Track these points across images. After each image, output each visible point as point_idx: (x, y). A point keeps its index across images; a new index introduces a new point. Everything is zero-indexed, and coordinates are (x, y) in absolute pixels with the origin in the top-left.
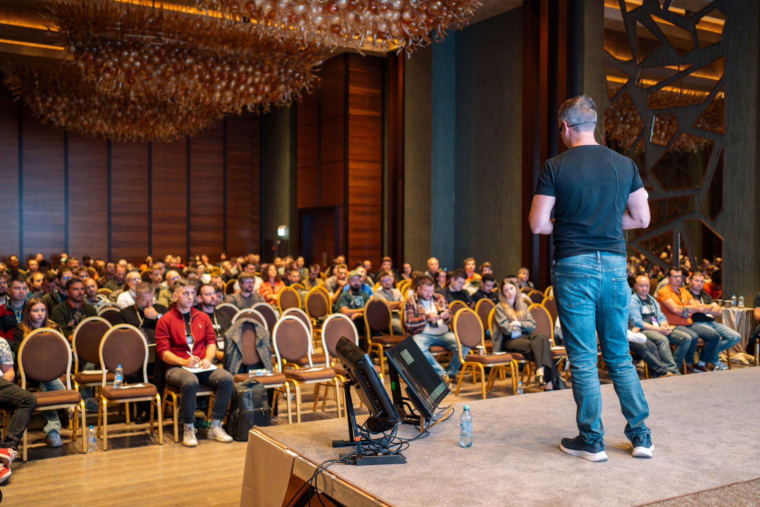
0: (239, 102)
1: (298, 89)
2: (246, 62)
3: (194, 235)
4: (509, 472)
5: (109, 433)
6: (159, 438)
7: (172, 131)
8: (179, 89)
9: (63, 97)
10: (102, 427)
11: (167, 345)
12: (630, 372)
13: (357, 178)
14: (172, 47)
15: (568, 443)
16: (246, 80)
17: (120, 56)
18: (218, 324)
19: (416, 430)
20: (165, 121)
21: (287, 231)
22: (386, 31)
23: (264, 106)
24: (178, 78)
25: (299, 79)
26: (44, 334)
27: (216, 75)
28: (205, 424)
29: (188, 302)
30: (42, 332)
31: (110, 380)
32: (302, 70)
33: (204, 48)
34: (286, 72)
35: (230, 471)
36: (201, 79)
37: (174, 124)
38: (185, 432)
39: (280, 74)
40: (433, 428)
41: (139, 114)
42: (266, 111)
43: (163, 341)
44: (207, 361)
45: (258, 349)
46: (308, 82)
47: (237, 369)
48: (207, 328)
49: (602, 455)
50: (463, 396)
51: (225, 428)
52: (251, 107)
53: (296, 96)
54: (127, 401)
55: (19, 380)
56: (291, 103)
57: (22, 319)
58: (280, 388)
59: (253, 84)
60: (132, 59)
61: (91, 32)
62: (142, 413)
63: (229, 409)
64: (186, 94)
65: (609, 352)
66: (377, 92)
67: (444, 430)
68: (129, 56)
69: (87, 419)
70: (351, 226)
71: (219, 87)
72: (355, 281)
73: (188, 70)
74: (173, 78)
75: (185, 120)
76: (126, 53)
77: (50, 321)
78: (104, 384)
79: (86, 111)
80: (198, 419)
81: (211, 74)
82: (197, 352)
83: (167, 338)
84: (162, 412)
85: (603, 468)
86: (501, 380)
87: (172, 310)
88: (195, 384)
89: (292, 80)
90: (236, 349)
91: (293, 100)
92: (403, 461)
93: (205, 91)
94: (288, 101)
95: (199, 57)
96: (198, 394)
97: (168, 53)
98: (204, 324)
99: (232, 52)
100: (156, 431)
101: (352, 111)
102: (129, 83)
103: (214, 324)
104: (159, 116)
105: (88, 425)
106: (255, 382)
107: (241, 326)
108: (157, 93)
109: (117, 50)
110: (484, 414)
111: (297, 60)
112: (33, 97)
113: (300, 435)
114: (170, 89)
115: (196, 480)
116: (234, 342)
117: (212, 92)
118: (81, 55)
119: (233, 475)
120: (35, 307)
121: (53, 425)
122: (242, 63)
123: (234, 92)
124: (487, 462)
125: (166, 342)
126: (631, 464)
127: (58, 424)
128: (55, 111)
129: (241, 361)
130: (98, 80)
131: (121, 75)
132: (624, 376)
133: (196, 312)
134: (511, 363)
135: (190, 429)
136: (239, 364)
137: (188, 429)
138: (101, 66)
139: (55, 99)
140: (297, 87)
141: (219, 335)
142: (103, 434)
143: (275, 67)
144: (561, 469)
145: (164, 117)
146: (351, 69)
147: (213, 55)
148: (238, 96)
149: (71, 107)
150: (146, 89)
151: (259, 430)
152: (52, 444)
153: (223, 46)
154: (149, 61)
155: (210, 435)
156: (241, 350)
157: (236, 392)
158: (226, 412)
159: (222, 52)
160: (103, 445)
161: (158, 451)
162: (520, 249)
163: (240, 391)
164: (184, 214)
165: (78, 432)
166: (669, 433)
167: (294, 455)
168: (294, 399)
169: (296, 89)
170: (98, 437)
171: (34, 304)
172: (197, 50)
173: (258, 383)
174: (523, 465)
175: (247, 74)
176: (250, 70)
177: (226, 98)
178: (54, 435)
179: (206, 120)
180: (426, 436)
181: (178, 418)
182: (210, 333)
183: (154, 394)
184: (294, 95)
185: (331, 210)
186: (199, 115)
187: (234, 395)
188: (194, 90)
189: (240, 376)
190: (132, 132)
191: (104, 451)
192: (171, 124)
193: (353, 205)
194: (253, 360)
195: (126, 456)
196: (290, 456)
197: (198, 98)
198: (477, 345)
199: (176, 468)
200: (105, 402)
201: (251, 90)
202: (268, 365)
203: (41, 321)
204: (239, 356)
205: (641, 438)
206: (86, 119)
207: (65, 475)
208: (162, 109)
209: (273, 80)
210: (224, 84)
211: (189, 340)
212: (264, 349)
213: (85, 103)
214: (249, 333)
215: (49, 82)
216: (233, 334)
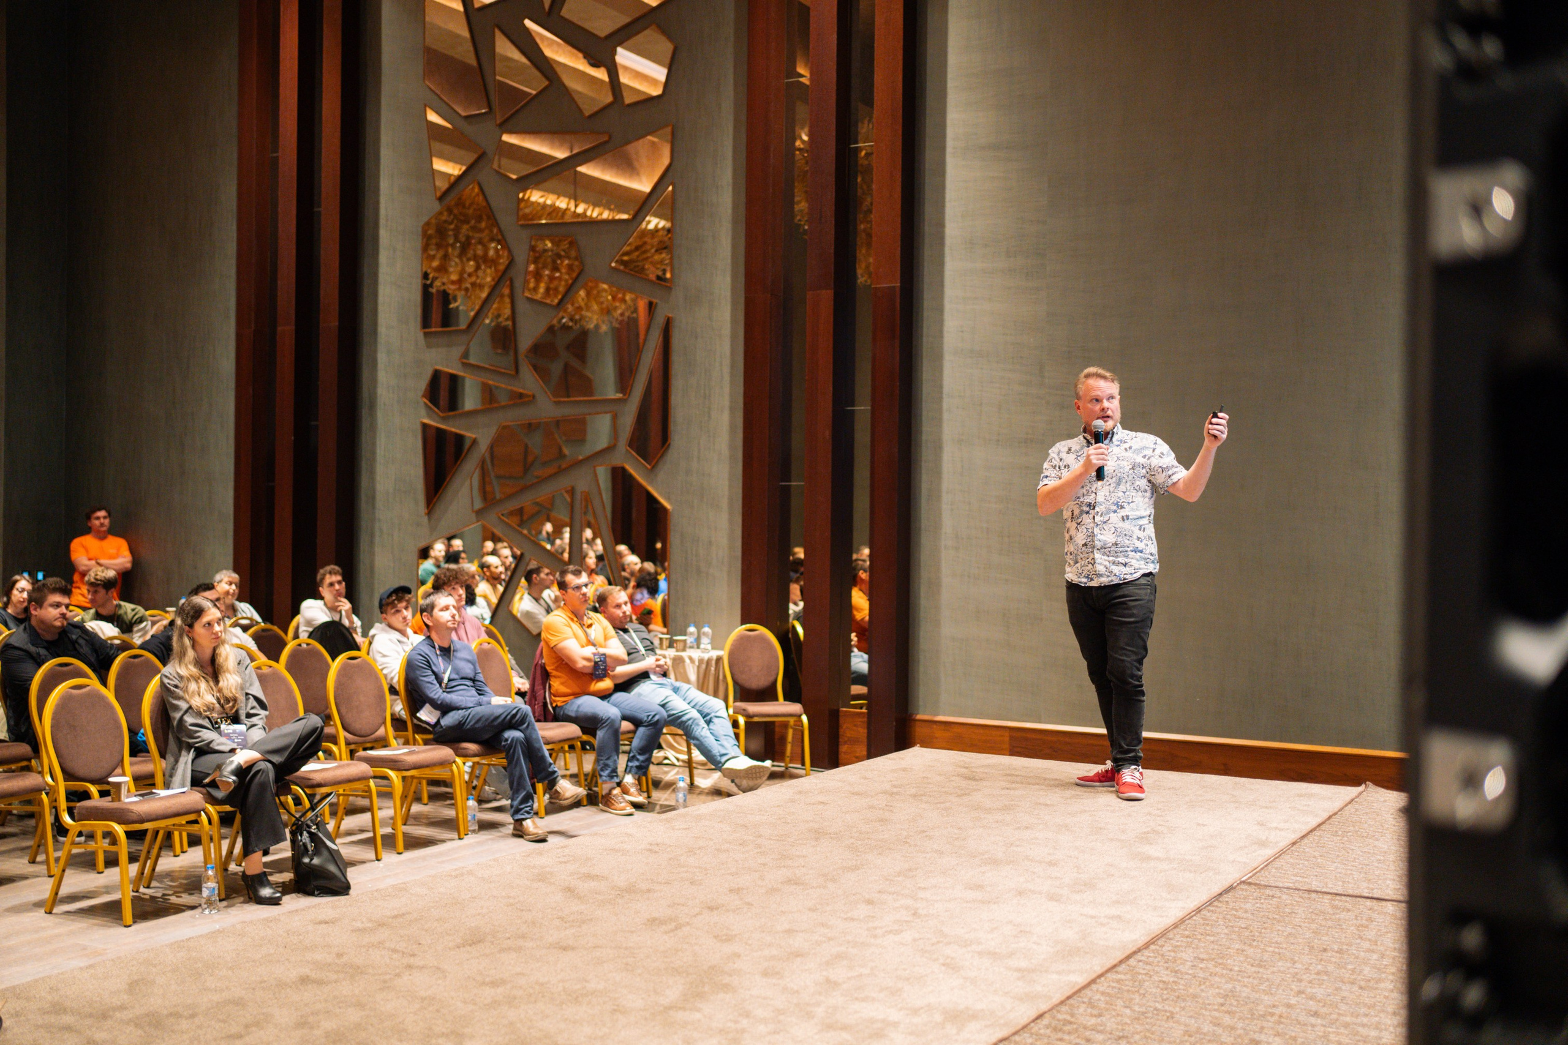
134: (202, 814)
162: (230, 526)
198: (111, 774)
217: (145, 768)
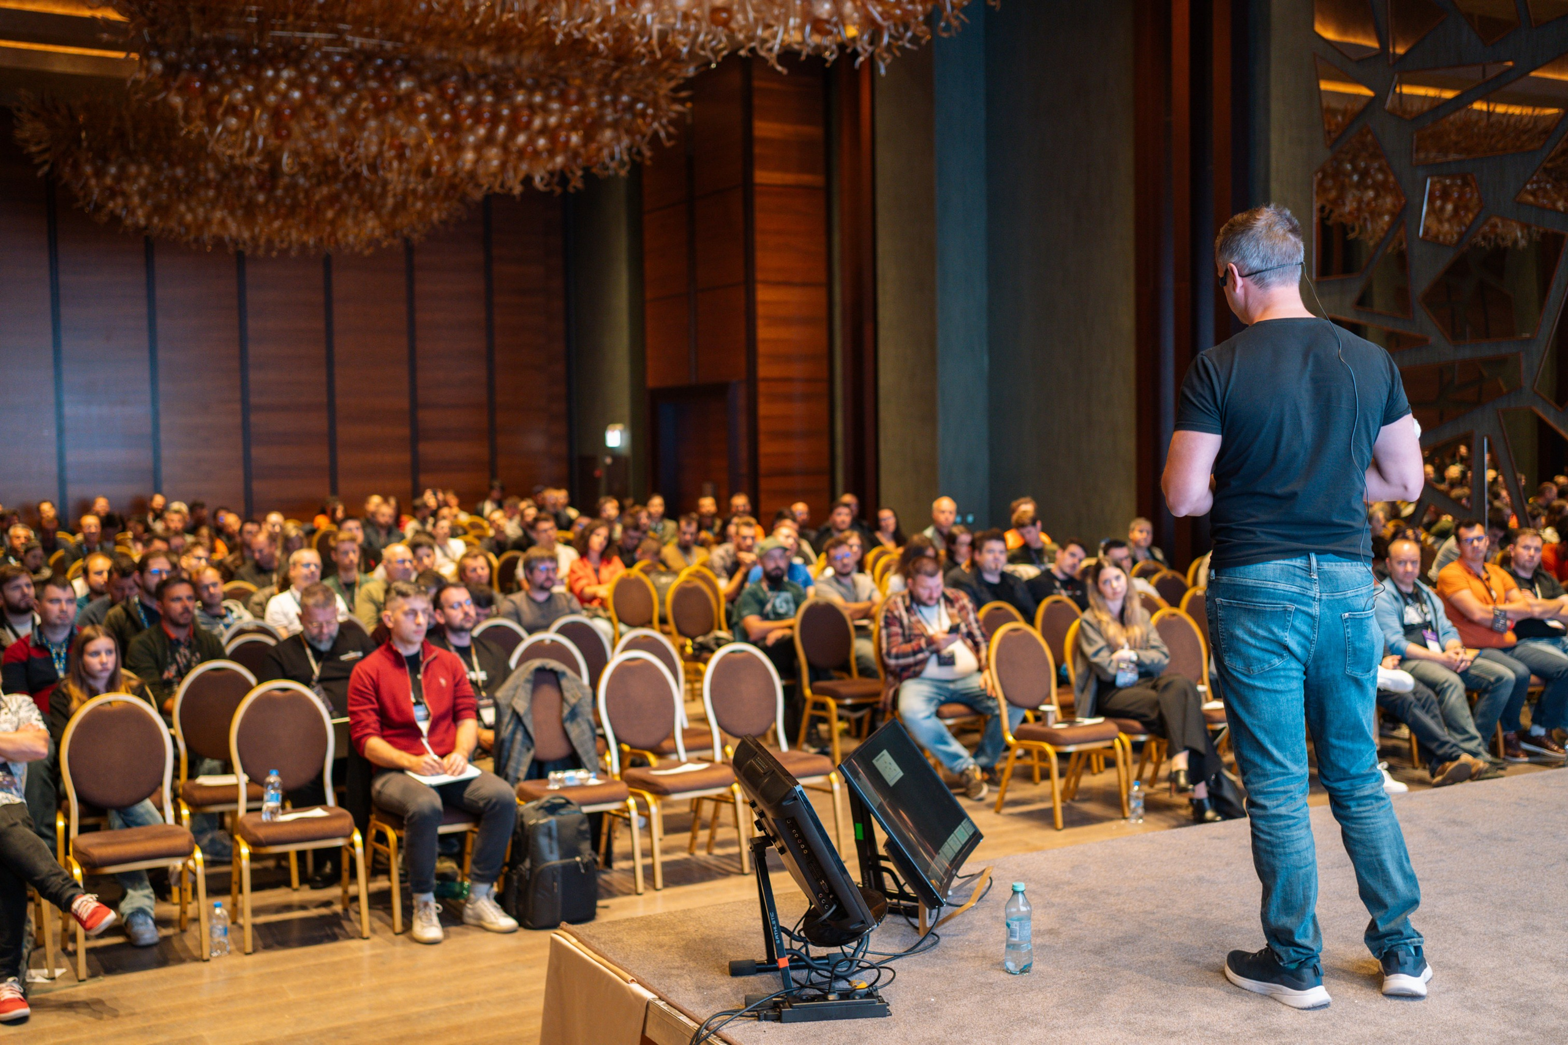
0: (516, 169)
1: (644, 136)
2: (529, 81)
3: (427, 449)
4: (1114, 1036)
5: (256, 911)
6: (360, 922)
7: (373, 230)
8: (386, 147)
9: (139, 165)
10: (240, 897)
11: (373, 725)
12: (1379, 808)
13: (775, 321)
14: (368, 56)
15: (1241, 963)
16: (529, 122)
17: (258, 80)
18: (482, 669)
19: (910, 929)
20: (357, 208)
21: (627, 435)
22: (832, 17)
23: (569, 175)
24: (383, 123)
25: (643, 114)
26: (115, 705)
27: (464, 113)
28: (457, 889)
29: (416, 632)
30: (110, 703)
31: (255, 798)
32: (650, 96)
33: (437, 56)
34: (615, 101)
35: (515, 1000)
36: (434, 123)
37: (378, 215)
38: (415, 911)
39: (602, 105)
40: (947, 924)
41: (301, 196)
42: (575, 187)
43: (363, 716)
44: (458, 758)
45: (568, 725)
46: (664, 121)
47: (524, 770)
48: (456, 685)
49: (1317, 994)
50: (1012, 815)
51: (501, 900)
52: (542, 179)
53: (639, 153)
54: (292, 848)
55: (64, 803)
56: (627, 168)
57: (66, 671)
58: (617, 810)
59: (544, 130)
60: (283, 86)
61: (195, 29)
62: (324, 865)
63: (507, 859)
64: (401, 157)
65: (1334, 766)
66: (815, 131)
67: (971, 929)
68: (277, 78)
69: (208, 877)
70: (763, 426)
71: (471, 139)
72: (774, 559)
73: (404, 104)
74: (373, 124)
75: (401, 205)
76: (270, 73)
77: (124, 671)
78: (242, 806)
79: (189, 192)
80: (444, 877)
81: (454, 111)
82: (437, 739)
83: (373, 710)
84: (367, 867)
85: (1321, 1025)
86: (1093, 774)
87: (383, 648)
88: (435, 811)
89: (628, 117)
90: (521, 728)
91: (633, 161)
92: (882, 1011)
93: (442, 148)
94: (622, 163)
95: (427, 76)
96: (443, 829)
97: (360, 69)
98: (450, 678)
99: (498, 62)
100: (354, 905)
101: (762, 176)
102: (278, 136)
103: (472, 669)
104: (345, 197)
105: (212, 892)
106: (562, 801)
107: (530, 677)
108: (338, 157)
109: (252, 66)
110: (1056, 886)
111: (638, 75)
112: (76, 166)
113: (661, 946)
114: (366, 146)
115: (440, 1024)
116: (515, 714)
117: (457, 149)
118: (175, 80)
119: (520, 1009)
120: (92, 647)
121: (139, 898)
122: (520, 85)
123: (505, 148)
124: (1066, 1011)
125: (372, 719)
126: (1382, 1014)
127: (148, 897)
128: (123, 194)
129: (532, 753)
130: (212, 132)
131: (262, 120)
132: (1366, 818)
133: (431, 652)
134: (1117, 742)
135: (426, 904)
136: (527, 759)
137: (422, 906)
138: (218, 101)
139: (122, 168)
140: (640, 132)
141: (484, 694)
142: (242, 914)
143: (591, 91)
144: (1227, 1028)
145: (356, 200)
146: (757, 84)
147: (458, 69)
148: (513, 157)
149: (158, 186)
150: (315, 148)
151: (572, 934)
152: (137, 939)
153: (478, 50)
154: (321, 89)
155: (469, 916)
156: (531, 729)
157: (522, 825)
158: (502, 867)
159: (476, 62)
160: (243, 941)
161: (360, 954)
162: (1133, 473)
163: (532, 822)
164: (404, 403)
165: (191, 911)
166: (1466, 934)
167: (649, 995)
168: (647, 828)
169: (638, 137)
170: (234, 922)
171: (89, 639)
172: (422, 59)
173: (568, 802)
174: (1143, 1019)
175: (532, 108)
176: (538, 98)
177: (488, 161)
178: (140, 919)
179: (446, 205)
180: (932, 945)
181: (401, 875)
182: (465, 697)
183: (348, 831)
184: (634, 150)
185: (719, 391)
186: (431, 193)
187: (519, 830)
188: (419, 147)
189: (531, 786)
190: (289, 234)
191: (247, 954)
192: (371, 214)
193: (767, 380)
194: (558, 750)
195: (292, 966)
196: (638, 998)
197: (428, 163)
198: (1042, 703)
199: (398, 995)
200: (245, 850)
201: (542, 142)
202: (590, 760)
203: (106, 675)
204: (528, 742)
205: (1401, 954)
206: (190, 209)
207: (166, 1013)
208: (351, 184)
209: (589, 120)
210: (482, 131)
211: (419, 713)
212: (579, 725)
213: (187, 175)
214: (548, 693)
215: (110, 132)
216: (514, 696)
217: (1069, 698)
